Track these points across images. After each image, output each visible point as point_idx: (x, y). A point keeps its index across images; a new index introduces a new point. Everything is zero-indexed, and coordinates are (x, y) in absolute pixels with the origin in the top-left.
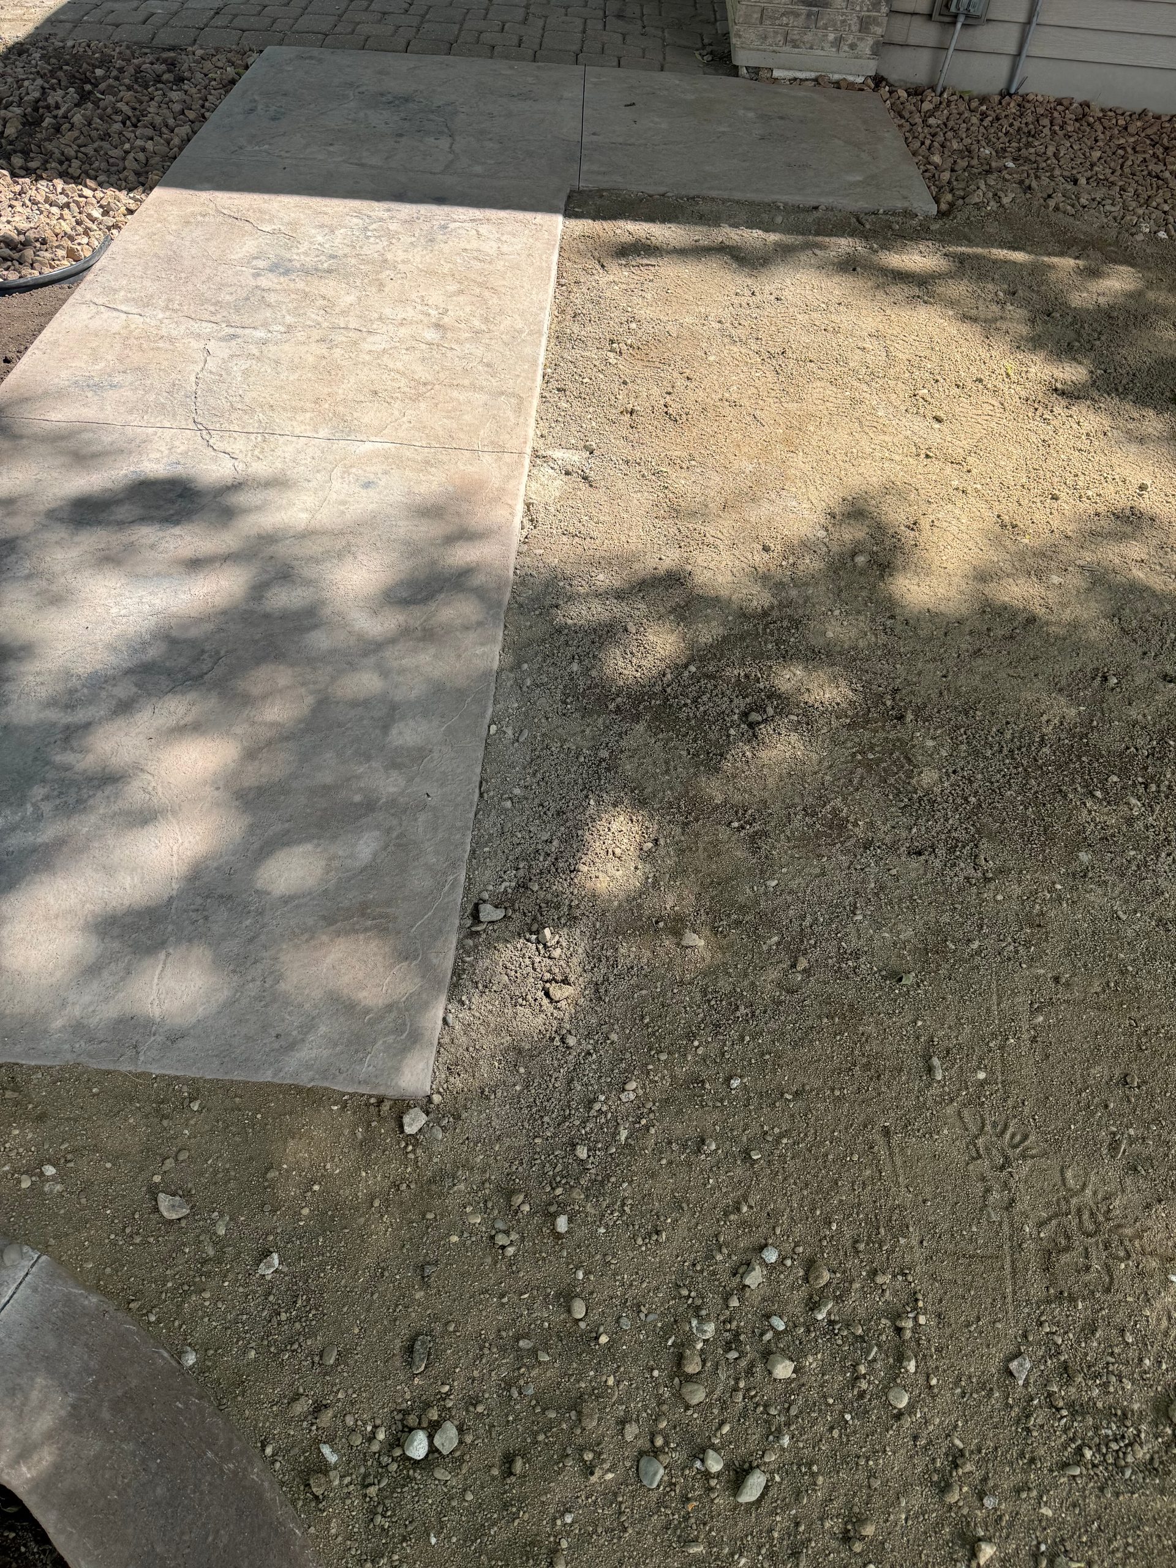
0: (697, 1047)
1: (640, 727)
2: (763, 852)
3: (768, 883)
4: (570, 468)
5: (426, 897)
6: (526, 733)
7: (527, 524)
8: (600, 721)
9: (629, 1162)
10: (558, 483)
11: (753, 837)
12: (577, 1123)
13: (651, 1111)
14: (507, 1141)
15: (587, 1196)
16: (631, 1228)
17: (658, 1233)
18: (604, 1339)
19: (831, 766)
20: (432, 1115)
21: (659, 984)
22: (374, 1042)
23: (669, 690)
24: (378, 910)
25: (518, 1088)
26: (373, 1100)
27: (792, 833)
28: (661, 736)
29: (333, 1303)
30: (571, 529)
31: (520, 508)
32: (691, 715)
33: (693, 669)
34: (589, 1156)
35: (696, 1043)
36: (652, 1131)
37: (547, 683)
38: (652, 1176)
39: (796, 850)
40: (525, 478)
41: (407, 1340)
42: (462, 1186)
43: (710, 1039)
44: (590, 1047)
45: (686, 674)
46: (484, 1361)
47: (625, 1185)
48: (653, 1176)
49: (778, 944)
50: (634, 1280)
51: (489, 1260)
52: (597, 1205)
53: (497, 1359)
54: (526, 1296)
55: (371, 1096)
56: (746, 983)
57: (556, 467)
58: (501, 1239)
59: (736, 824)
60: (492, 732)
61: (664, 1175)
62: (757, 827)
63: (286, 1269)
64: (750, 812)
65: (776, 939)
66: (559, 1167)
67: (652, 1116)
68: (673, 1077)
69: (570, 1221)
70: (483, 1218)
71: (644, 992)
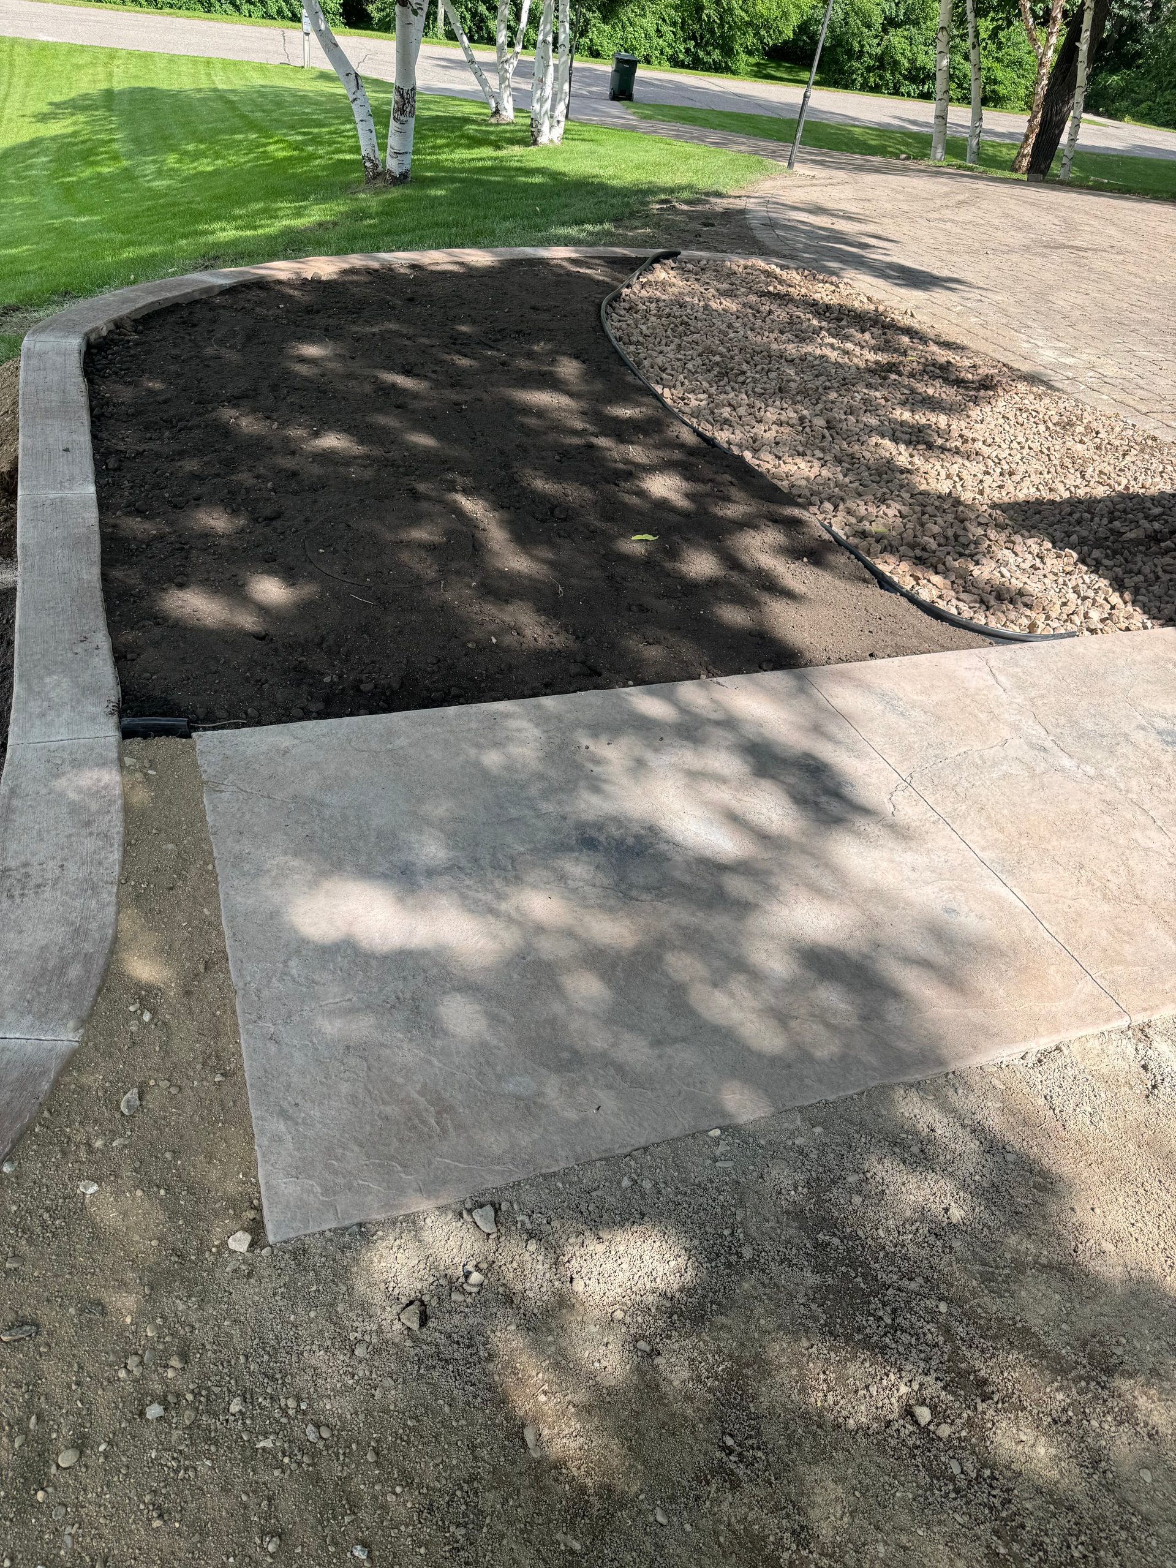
0: (394, 1493)
1: (811, 1279)
2: (704, 1490)
3: (658, 1511)
4: (1152, 1065)
5: (479, 1155)
6: (730, 1164)
7: (1031, 1060)
8: (793, 1232)
9: (235, 1459)
10: (1120, 1064)
11: (721, 1470)
12: (269, 1390)
13: (299, 1464)
14: (236, 1331)
15: (189, 1428)
16: (162, 1484)
17: (160, 1516)
18: (40, 1496)
19: (905, 1549)
20: (249, 1255)
21: (463, 1422)
22: (309, 1177)
23: (891, 1291)
24: (449, 1122)
25: (292, 1318)
26: (255, 1202)
27: (755, 1521)
28: (814, 1306)
29: (59, 1246)
30: (1057, 1102)
31: (1046, 1042)
32: (868, 1330)
33: (943, 1307)
34: (234, 1415)
35: (398, 1490)
36: (277, 1473)
37: (810, 1160)
38: (223, 1489)
39: (728, 1534)
40: (1095, 1030)
41: (32, 1319)
42: (181, 1307)
43: (409, 1505)
44: (361, 1374)
45: (930, 1303)
46: (15, 1390)
47: (209, 1463)
48: (225, 1490)
49: (572, 1552)
50: (106, 1507)
51: (112, 1358)
52: (181, 1440)
53: (17, 1401)
54: (80, 1405)
55: (259, 1199)
56: (500, 1527)
57: (1142, 1052)
58: (132, 1362)
59: (730, 1442)
60: (711, 1133)
61: (227, 1502)
62: (741, 1471)
63: (87, 1201)
64: (759, 1454)
65: (577, 1546)
66: (217, 1390)
67: (294, 1466)
68: (349, 1477)
69: (160, 1419)
70: (153, 1337)
71: (447, 1409)
